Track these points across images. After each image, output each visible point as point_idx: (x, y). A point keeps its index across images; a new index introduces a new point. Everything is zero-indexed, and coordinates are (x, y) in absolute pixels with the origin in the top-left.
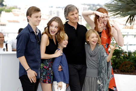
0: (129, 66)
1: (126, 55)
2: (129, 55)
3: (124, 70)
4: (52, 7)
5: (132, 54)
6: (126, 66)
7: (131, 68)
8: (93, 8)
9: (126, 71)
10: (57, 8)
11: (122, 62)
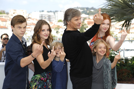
0: (126, 74)
1: (123, 62)
2: (125, 62)
3: (121, 78)
4: (43, 11)
5: (129, 60)
6: (123, 74)
7: (128, 77)
8: (87, 12)
9: (123, 79)
10: (48, 12)
11: (119, 70)
